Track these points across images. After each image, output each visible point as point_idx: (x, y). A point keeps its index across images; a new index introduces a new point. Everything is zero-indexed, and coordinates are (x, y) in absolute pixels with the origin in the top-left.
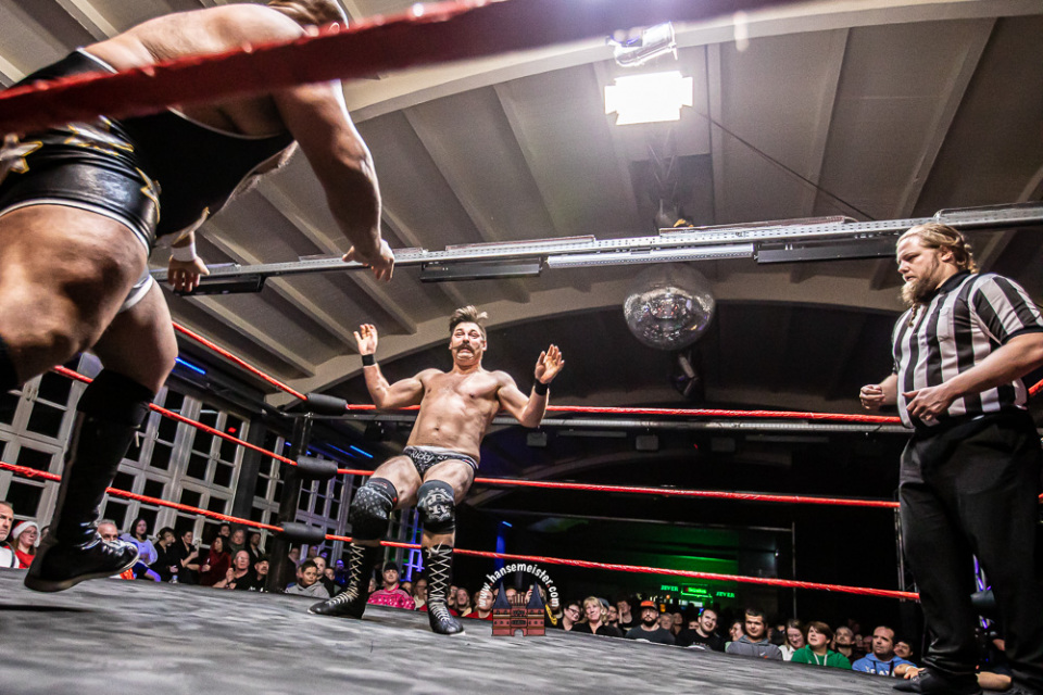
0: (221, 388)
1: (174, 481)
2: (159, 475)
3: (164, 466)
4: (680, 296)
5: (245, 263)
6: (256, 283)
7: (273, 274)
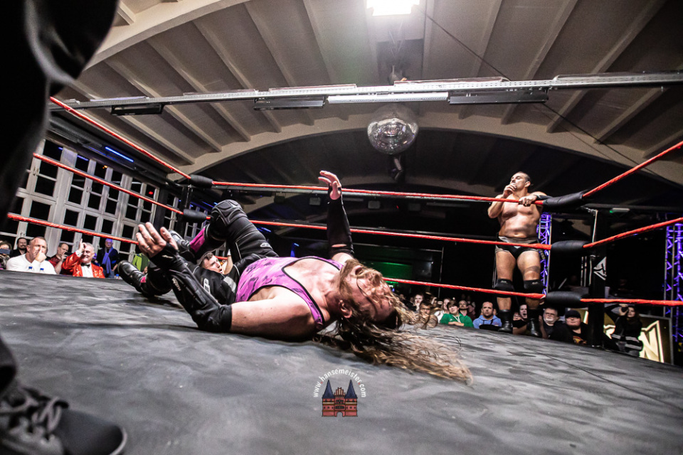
0: (143, 170)
1: (119, 221)
2: (110, 217)
3: (113, 213)
4: (400, 124)
5: (151, 97)
6: (158, 109)
7: (168, 103)
